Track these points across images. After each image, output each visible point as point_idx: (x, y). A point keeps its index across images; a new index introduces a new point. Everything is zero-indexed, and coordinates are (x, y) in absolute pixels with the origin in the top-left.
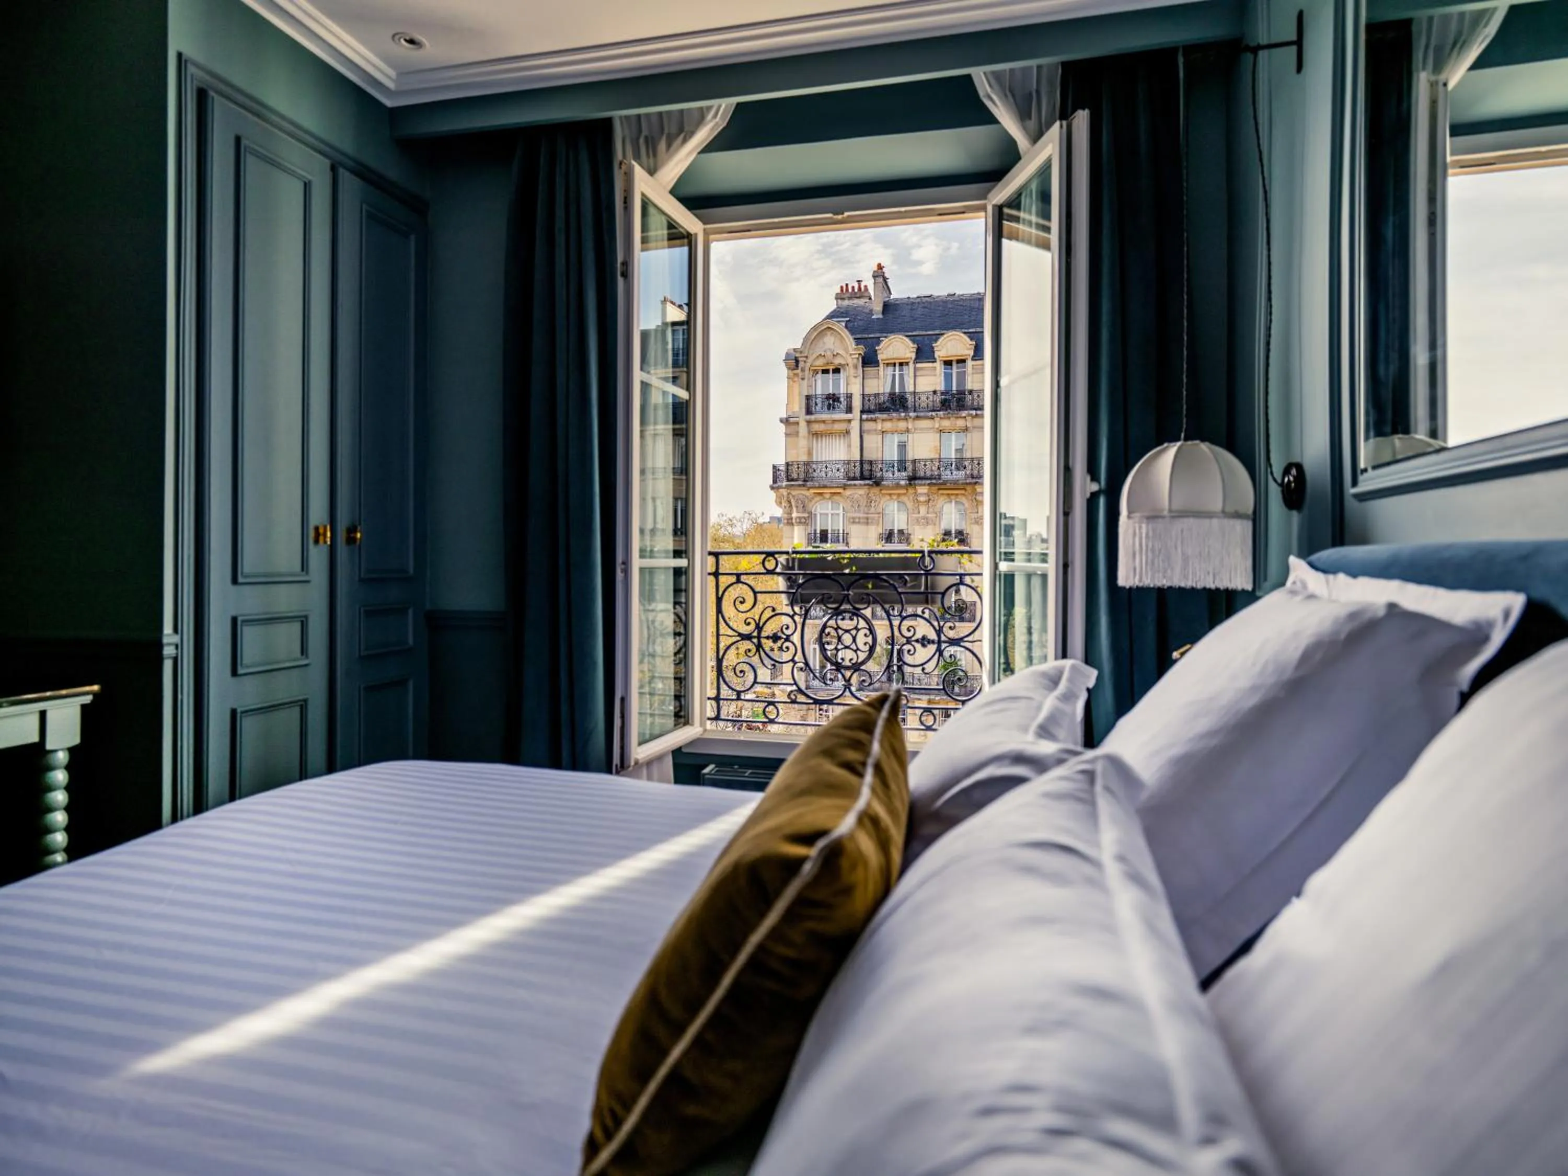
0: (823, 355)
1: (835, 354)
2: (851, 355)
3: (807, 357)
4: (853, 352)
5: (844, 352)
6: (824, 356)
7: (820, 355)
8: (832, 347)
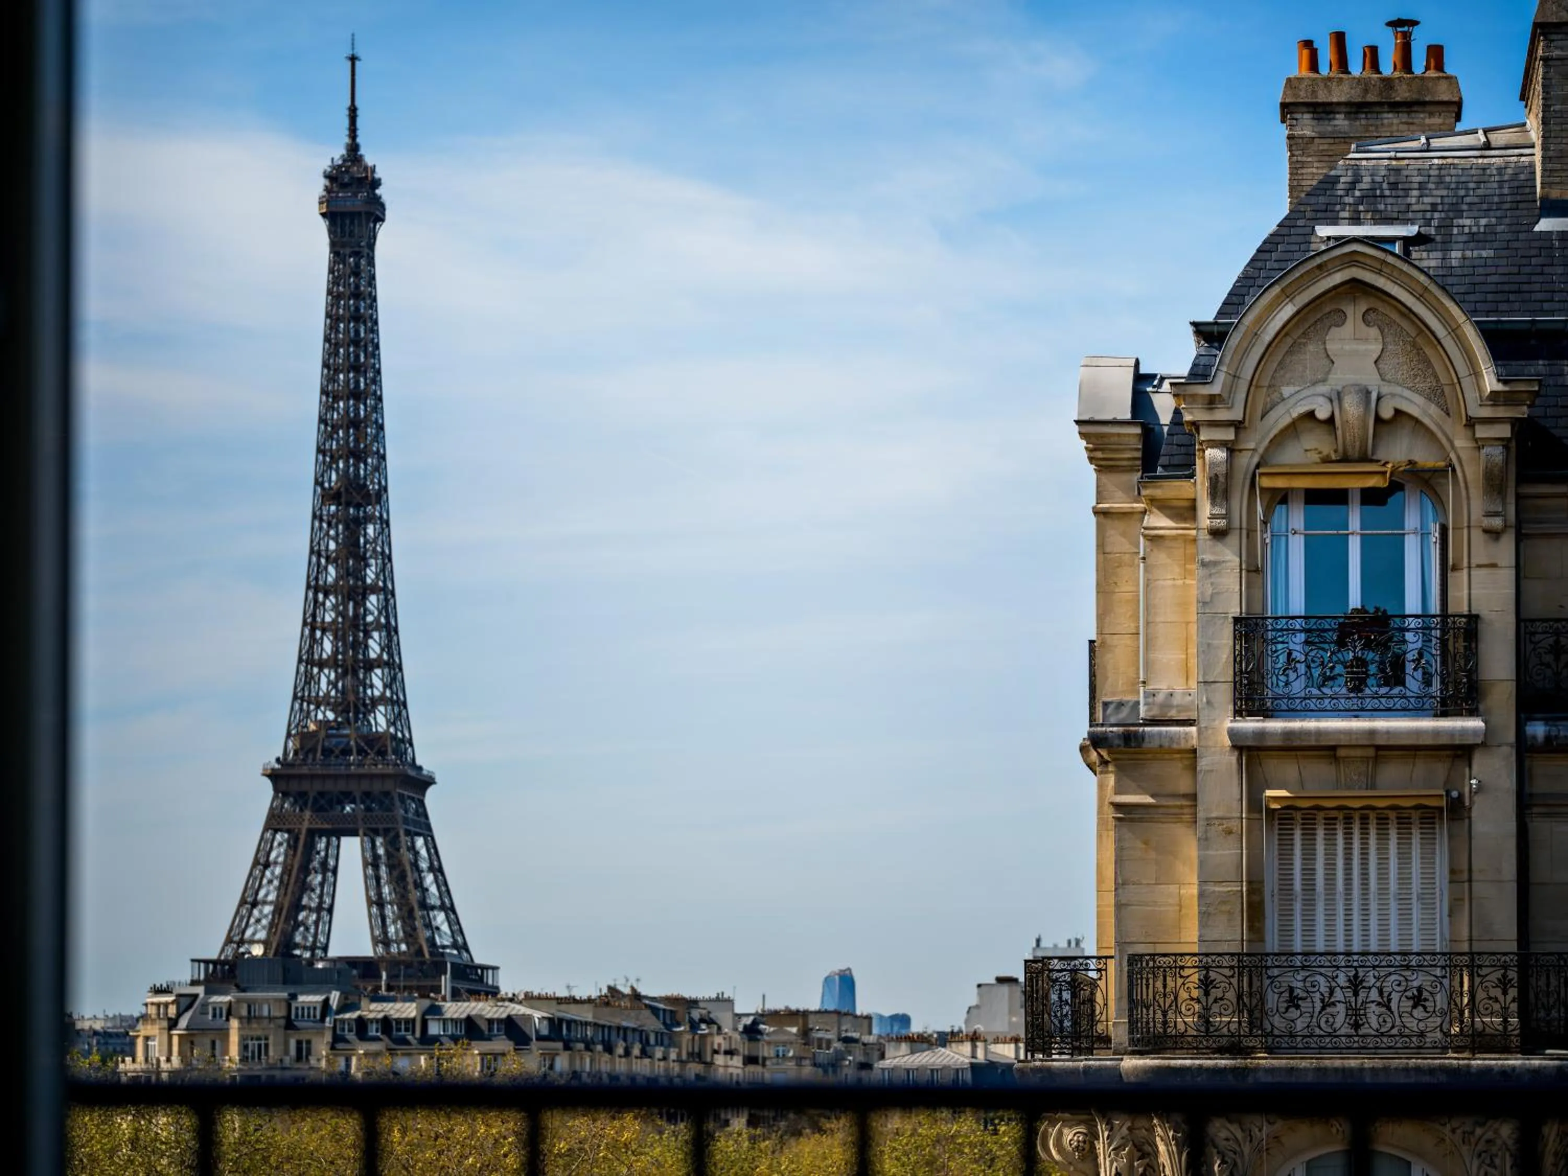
0: (1322, 414)
1: (1386, 413)
2: (1471, 423)
3: (1238, 426)
4: (1486, 412)
5: (1433, 409)
6: (1331, 421)
7: (1311, 415)
8: (1371, 379)
